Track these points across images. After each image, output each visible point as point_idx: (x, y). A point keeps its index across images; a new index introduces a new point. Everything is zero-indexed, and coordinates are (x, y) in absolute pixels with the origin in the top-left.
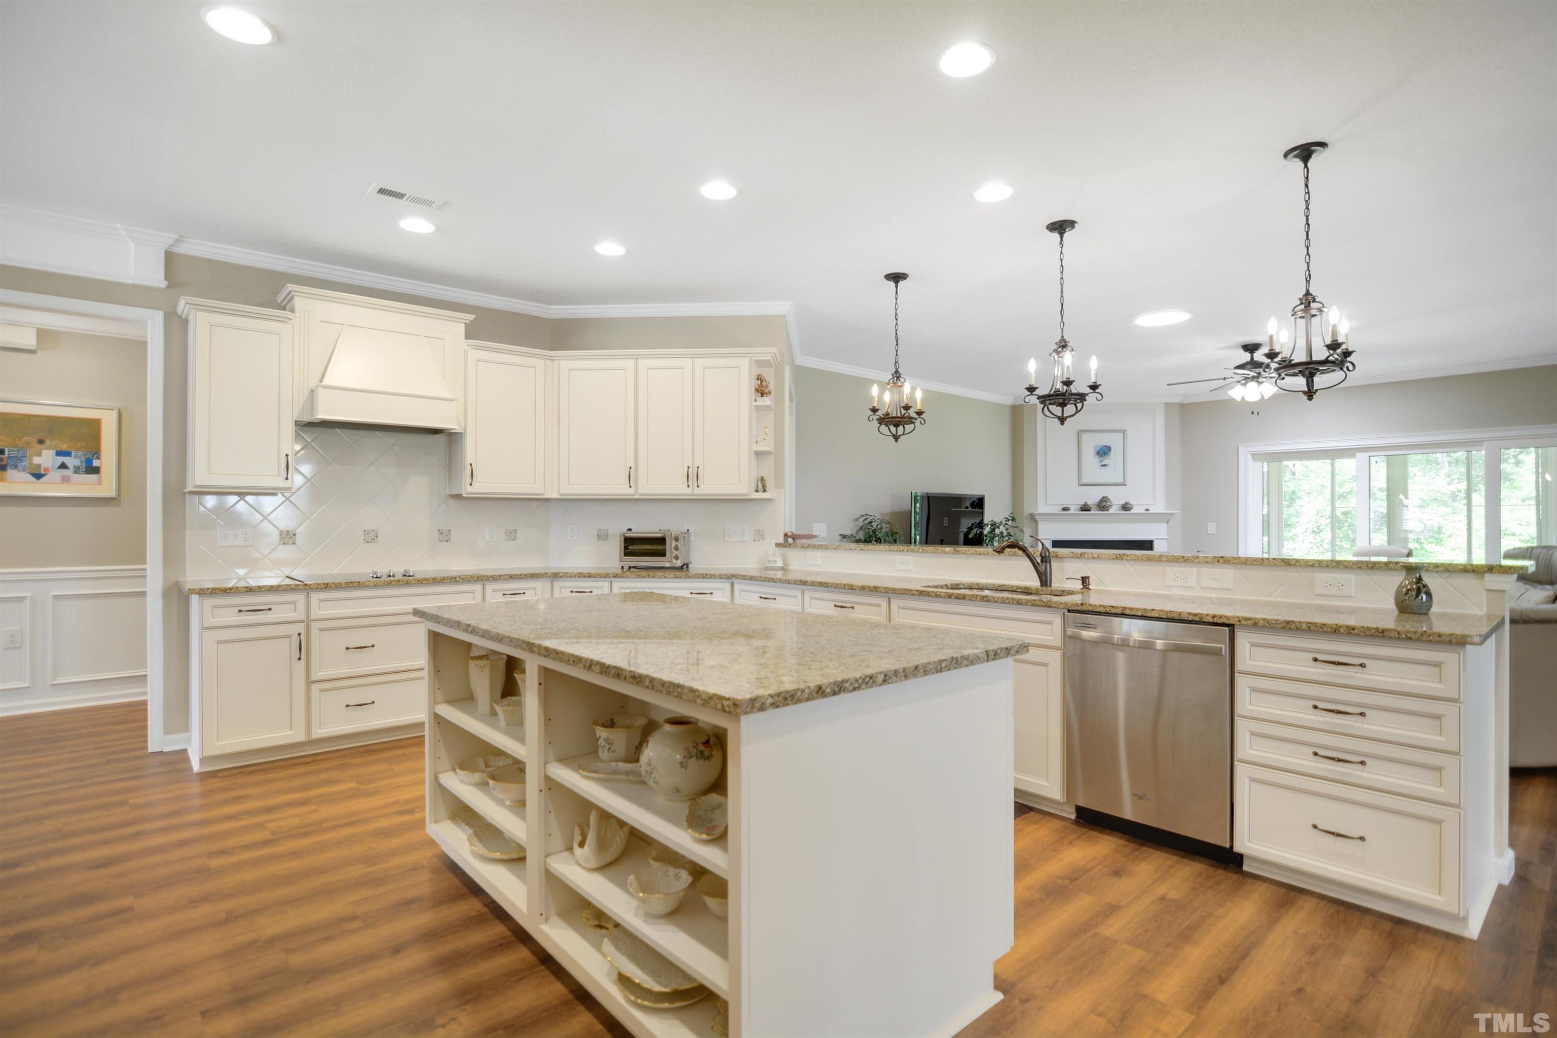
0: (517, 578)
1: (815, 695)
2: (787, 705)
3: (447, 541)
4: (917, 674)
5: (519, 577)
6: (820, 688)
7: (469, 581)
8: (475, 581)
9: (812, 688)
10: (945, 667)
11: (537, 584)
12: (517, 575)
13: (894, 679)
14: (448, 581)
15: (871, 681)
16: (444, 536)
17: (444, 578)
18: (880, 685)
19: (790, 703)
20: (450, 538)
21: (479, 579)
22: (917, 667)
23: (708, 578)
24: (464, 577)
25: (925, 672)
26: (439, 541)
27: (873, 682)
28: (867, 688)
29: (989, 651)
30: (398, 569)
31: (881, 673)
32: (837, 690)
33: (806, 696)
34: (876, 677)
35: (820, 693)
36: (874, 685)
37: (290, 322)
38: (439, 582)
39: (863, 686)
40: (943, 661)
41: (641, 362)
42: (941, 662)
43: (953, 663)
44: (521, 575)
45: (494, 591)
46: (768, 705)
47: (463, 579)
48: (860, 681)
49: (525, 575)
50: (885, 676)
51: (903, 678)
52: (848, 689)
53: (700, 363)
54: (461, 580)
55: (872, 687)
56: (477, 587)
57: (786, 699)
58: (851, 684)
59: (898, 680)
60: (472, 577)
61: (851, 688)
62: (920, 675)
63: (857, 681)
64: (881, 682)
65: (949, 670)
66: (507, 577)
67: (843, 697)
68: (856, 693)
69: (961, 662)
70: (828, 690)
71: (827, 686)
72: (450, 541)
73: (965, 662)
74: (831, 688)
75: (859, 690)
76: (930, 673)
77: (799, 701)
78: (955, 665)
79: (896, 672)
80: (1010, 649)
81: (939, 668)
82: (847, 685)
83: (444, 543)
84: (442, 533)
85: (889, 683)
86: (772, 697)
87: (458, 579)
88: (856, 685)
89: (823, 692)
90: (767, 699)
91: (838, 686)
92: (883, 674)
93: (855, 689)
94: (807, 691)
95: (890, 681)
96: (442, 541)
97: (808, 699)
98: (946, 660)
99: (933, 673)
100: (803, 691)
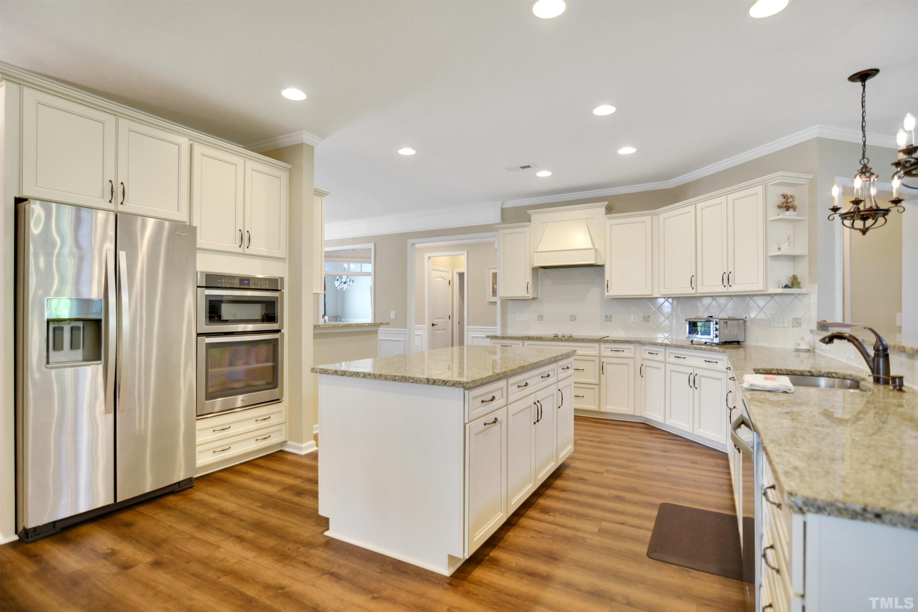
0: (617, 342)
1: (334, 373)
2: (324, 374)
3: (610, 321)
4: (381, 378)
5: (619, 342)
6: (336, 371)
7: (591, 341)
8: (594, 342)
9: (333, 370)
10: (398, 379)
11: (632, 346)
12: (618, 340)
13: (369, 377)
14: (580, 341)
15: (357, 375)
16: (608, 318)
17: (578, 339)
18: (362, 378)
19: (325, 373)
20: (611, 320)
21: (596, 341)
22: (381, 375)
23: (712, 351)
24: (588, 339)
25: (385, 378)
26: (605, 321)
27: (358, 375)
28: (355, 377)
29: (429, 379)
30: (567, 334)
31: (362, 373)
32: (343, 374)
33: (331, 373)
34: (360, 374)
35: (336, 373)
36: (359, 377)
37: (529, 226)
38: (576, 341)
39: (354, 376)
40: (397, 376)
41: (697, 205)
42: (395, 376)
43: (403, 379)
44: (620, 341)
45: (606, 348)
46: (318, 372)
47: (588, 340)
48: (353, 373)
49: (623, 341)
50: (364, 374)
51: (374, 378)
52: (347, 375)
53: (731, 197)
54: (587, 341)
55: (358, 377)
56: (596, 345)
57: (324, 372)
58: (349, 373)
59: (371, 378)
60: (593, 340)
61: (349, 375)
62: (382, 379)
63: (351, 373)
64: (362, 376)
65: (400, 381)
66: (612, 341)
67: (345, 377)
68: (351, 378)
69: (409, 380)
70: (339, 373)
71: (339, 371)
72: (611, 321)
73: (411, 380)
74: (340, 372)
75: (352, 377)
76: (389, 380)
77: (328, 374)
78: (404, 380)
79: (370, 374)
80: (447, 382)
81: (394, 379)
82: (347, 373)
83: (608, 322)
84: (607, 317)
85: (366, 378)
86: (319, 369)
87: (585, 340)
88: (351, 375)
89: (337, 373)
90: (318, 370)
91: (343, 373)
92: (363, 374)
93: (350, 376)
94: (331, 371)
95: (367, 377)
96: (607, 321)
97: (332, 374)
98: (398, 376)
99: (390, 380)
100: (330, 371)
